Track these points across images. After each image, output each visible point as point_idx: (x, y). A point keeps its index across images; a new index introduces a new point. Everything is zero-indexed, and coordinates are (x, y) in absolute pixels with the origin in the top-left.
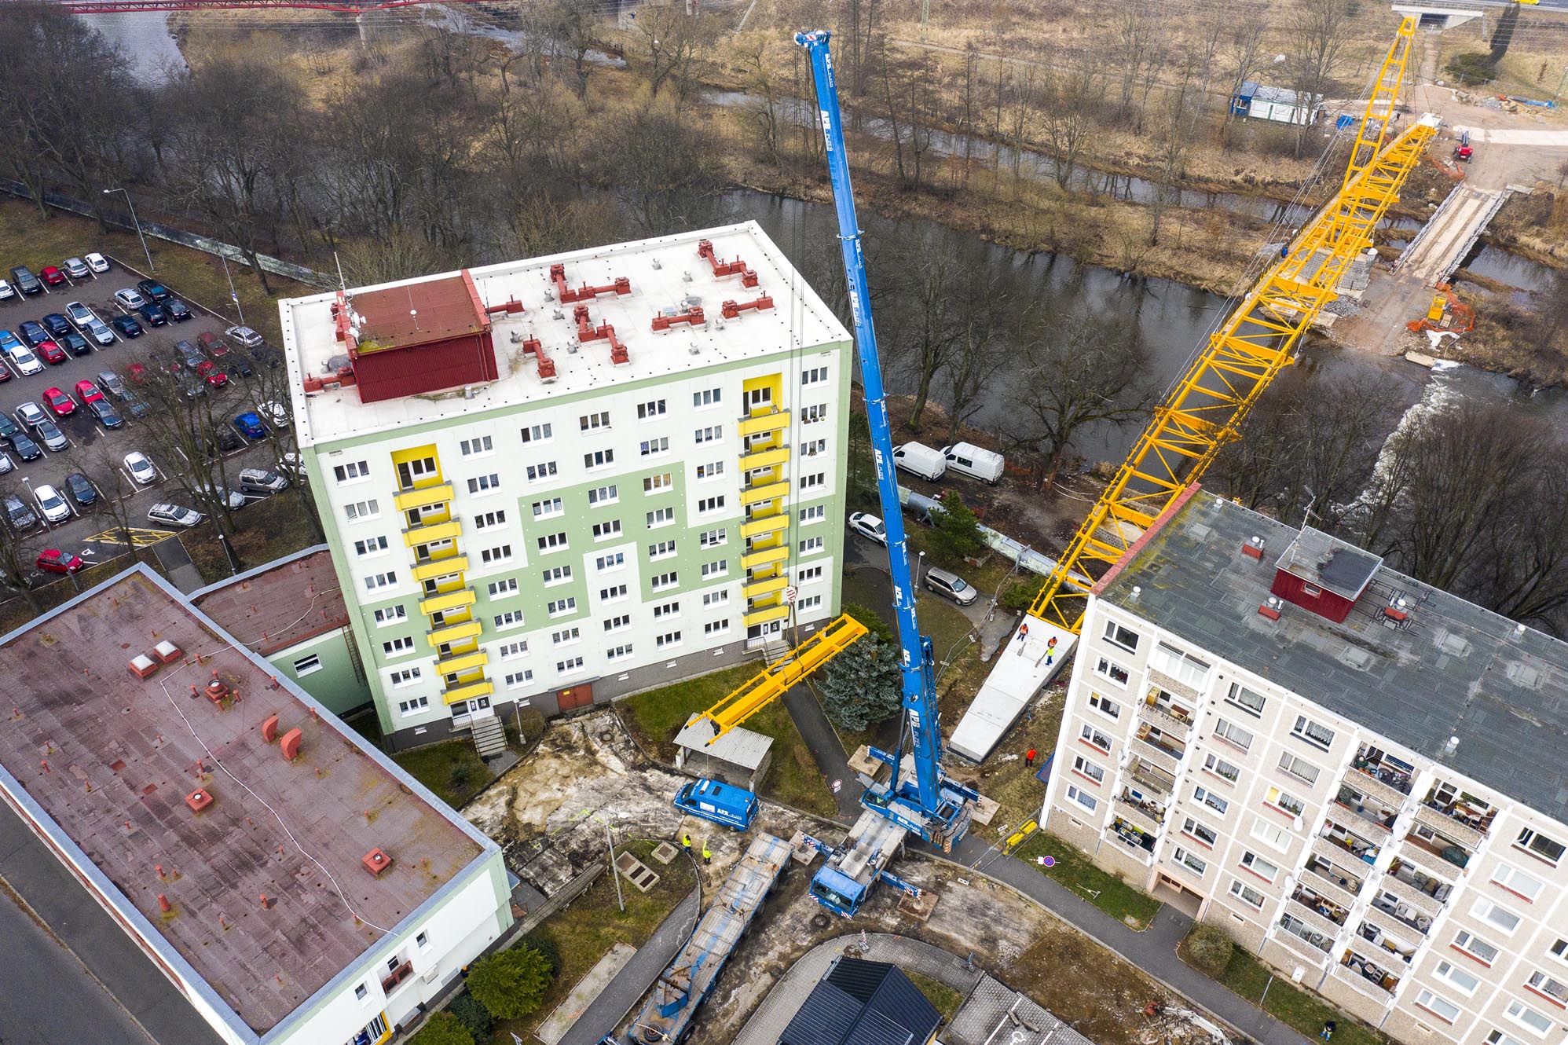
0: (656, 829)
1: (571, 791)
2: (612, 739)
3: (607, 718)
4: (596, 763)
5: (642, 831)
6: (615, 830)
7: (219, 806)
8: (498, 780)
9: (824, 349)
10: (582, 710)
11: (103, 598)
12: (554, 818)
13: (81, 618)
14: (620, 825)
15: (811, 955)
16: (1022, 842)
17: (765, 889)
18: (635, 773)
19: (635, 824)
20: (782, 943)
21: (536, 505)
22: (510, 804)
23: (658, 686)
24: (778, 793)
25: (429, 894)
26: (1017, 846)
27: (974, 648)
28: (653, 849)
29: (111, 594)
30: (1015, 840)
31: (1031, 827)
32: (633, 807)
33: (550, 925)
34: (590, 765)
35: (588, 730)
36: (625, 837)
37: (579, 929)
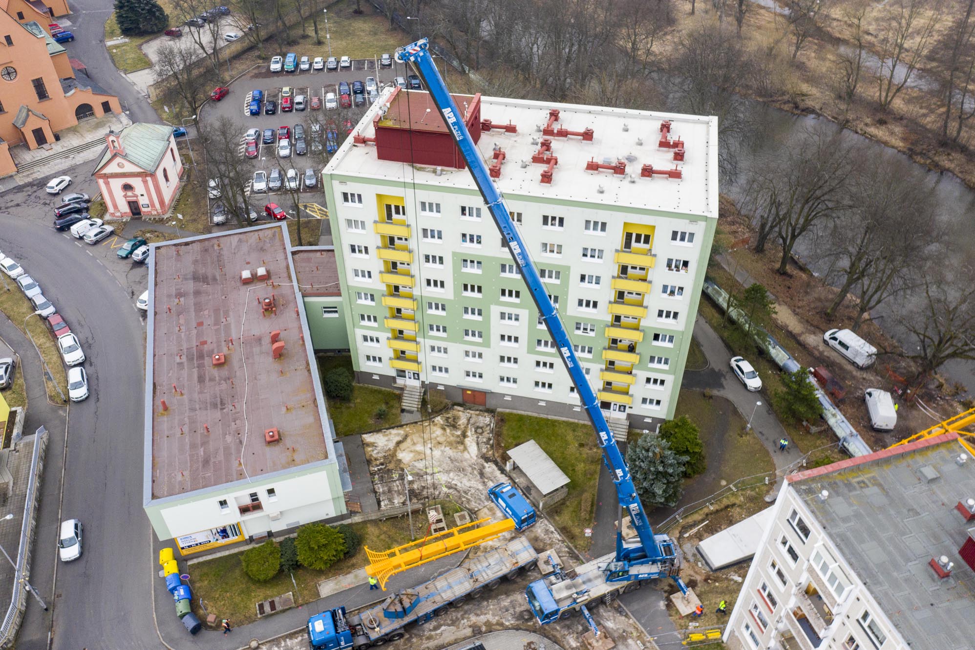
0: (469, 501)
1: (437, 453)
2: (481, 434)
3: (488, 419)
4: (462, 443)
5: (460, 498)
6: (445, 489)
7: (226, 367)
8: (401, 426)
9: (694, 219)
10: (477, 407)
11: (256, 234)
12: (416, 464)
13: (240, 241)
14: (450, 488)
15: (506, 633)
16: (701, 642)
17: (500, 574)
18: (482, 461)
19: (459, 492)
20: (493, 615)
21: (465, 261)
22: (399, 443)
23: (530, 414)
24: (557, 518)
25: (284, 467)
26: (696, 643)
27: (764, 488)
28: (457, 512)
29: (260, 233)
30: (696, 637)
31: (714, 635)
32: (465, 481)
33: (369, 525)
34: (458, 443)
35: (472, 421)
36: (448, 496)
37: (383, 537)
